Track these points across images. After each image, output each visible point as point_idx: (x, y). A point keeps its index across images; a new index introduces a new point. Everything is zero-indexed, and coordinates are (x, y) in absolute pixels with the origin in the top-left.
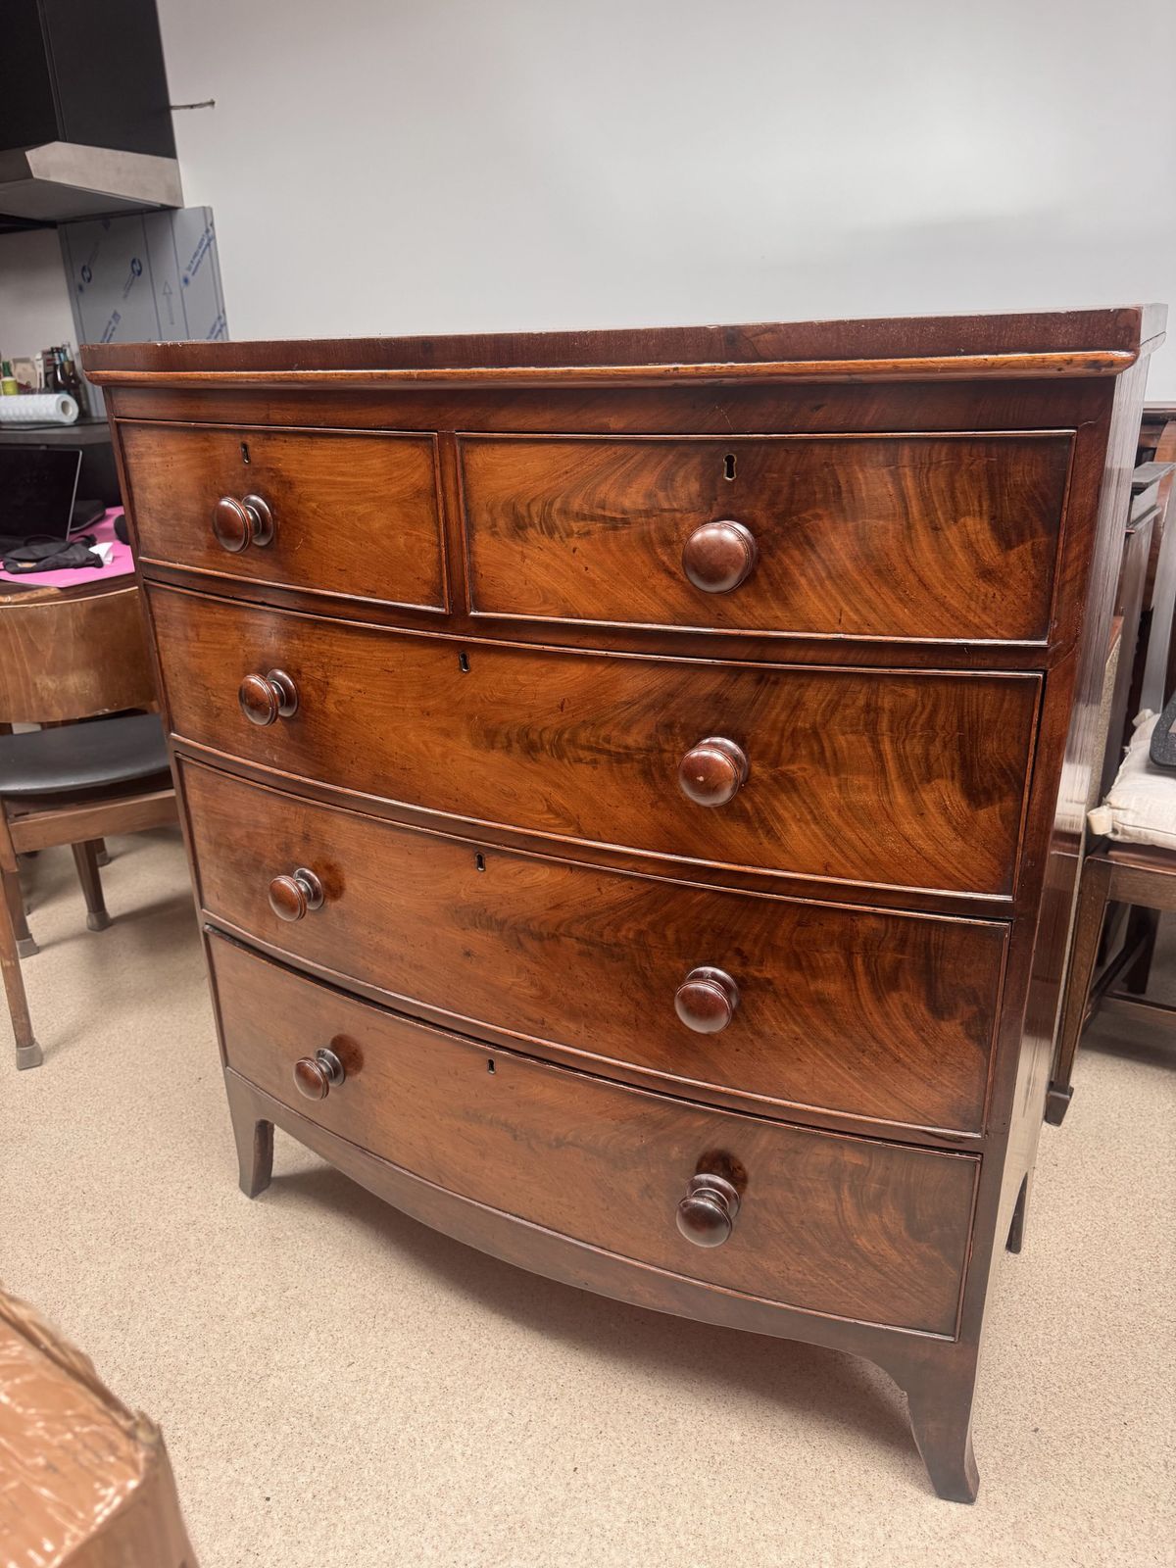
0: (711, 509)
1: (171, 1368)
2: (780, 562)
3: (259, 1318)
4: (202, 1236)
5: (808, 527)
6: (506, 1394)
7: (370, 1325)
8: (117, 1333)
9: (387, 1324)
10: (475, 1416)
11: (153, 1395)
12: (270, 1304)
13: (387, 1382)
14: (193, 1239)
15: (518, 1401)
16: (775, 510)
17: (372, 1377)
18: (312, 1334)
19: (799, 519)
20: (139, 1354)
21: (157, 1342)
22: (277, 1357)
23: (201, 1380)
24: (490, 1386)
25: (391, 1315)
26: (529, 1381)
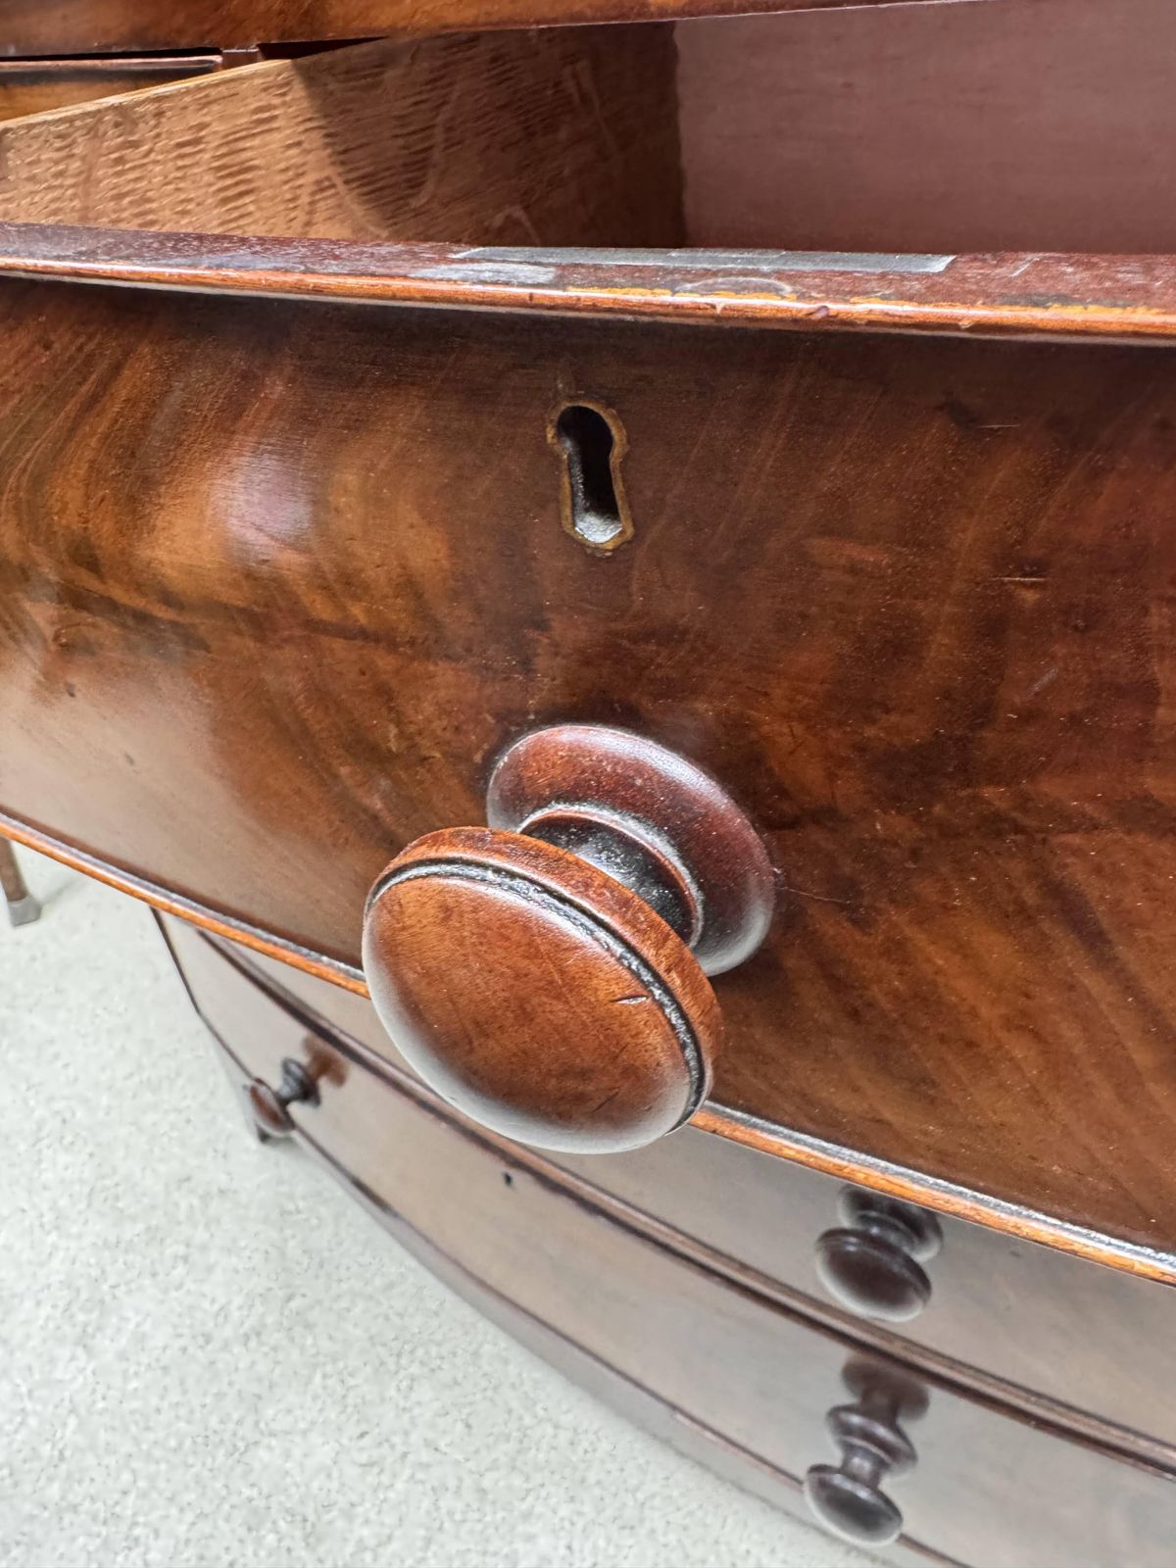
0: (526, 665)
1: (137, 1417)
2: (897, 950)
3: (253, 1344)
4: (196, 1202)
5: (1076, 852)
6: (565, 1511)
7: (392, 1367)
8: (80, 1352)
9: (415, 1369)
10: (520, 1546)
11: (111, 1461)
12: (270, 1320)
13: (407, 1472)
14: (184, 1205)
15: (580, 1525)
16: (870, 732)
17: (390, 1460)
18: (318, 1378)
19: (1024, 802)
20: (101, 1389)
21: (125, 1373)
22: (270, 1412)
23: (173, 1443)
24: (543, 1494)
25: (420, 1352)
26: (597, 1491)
